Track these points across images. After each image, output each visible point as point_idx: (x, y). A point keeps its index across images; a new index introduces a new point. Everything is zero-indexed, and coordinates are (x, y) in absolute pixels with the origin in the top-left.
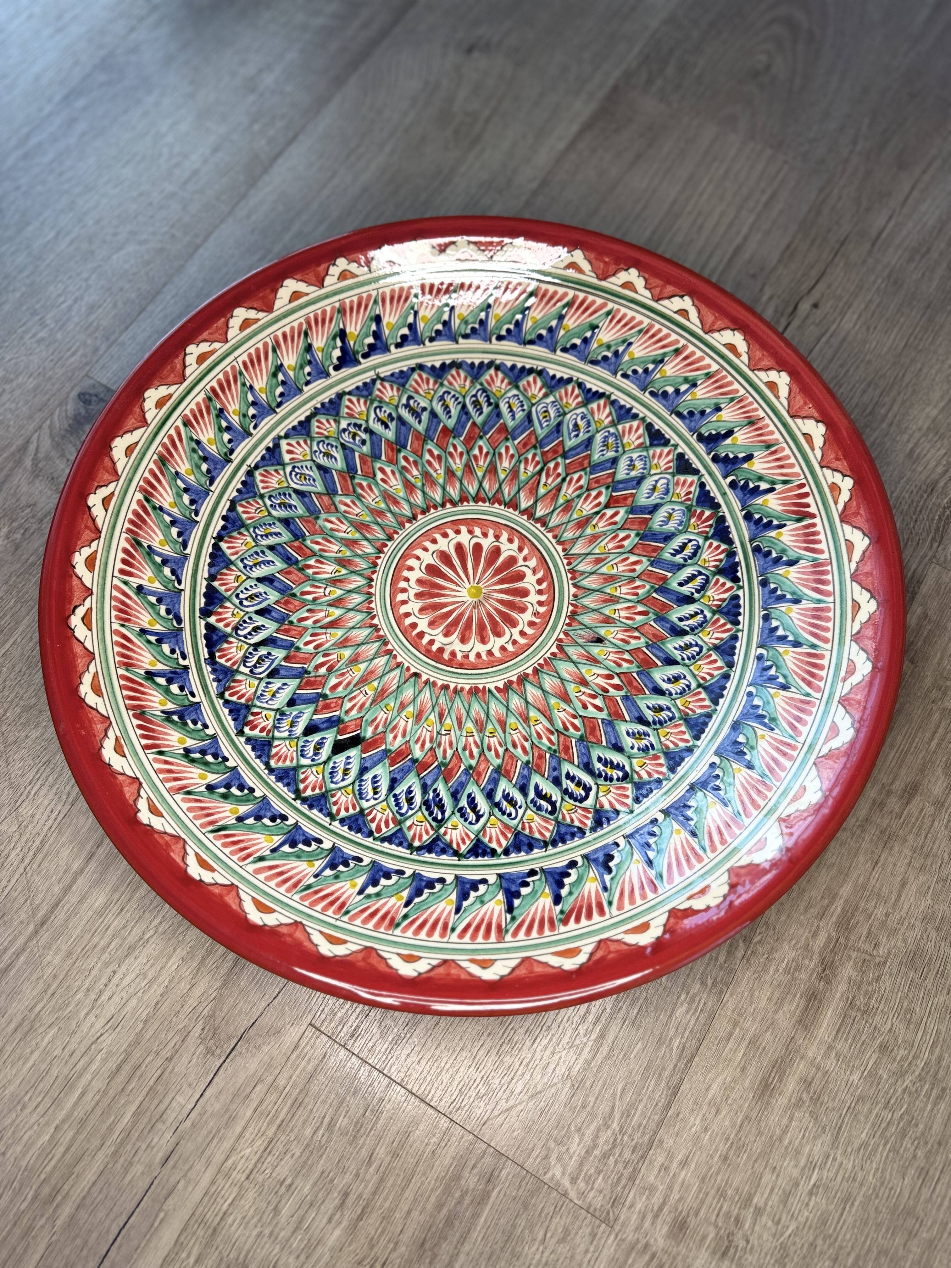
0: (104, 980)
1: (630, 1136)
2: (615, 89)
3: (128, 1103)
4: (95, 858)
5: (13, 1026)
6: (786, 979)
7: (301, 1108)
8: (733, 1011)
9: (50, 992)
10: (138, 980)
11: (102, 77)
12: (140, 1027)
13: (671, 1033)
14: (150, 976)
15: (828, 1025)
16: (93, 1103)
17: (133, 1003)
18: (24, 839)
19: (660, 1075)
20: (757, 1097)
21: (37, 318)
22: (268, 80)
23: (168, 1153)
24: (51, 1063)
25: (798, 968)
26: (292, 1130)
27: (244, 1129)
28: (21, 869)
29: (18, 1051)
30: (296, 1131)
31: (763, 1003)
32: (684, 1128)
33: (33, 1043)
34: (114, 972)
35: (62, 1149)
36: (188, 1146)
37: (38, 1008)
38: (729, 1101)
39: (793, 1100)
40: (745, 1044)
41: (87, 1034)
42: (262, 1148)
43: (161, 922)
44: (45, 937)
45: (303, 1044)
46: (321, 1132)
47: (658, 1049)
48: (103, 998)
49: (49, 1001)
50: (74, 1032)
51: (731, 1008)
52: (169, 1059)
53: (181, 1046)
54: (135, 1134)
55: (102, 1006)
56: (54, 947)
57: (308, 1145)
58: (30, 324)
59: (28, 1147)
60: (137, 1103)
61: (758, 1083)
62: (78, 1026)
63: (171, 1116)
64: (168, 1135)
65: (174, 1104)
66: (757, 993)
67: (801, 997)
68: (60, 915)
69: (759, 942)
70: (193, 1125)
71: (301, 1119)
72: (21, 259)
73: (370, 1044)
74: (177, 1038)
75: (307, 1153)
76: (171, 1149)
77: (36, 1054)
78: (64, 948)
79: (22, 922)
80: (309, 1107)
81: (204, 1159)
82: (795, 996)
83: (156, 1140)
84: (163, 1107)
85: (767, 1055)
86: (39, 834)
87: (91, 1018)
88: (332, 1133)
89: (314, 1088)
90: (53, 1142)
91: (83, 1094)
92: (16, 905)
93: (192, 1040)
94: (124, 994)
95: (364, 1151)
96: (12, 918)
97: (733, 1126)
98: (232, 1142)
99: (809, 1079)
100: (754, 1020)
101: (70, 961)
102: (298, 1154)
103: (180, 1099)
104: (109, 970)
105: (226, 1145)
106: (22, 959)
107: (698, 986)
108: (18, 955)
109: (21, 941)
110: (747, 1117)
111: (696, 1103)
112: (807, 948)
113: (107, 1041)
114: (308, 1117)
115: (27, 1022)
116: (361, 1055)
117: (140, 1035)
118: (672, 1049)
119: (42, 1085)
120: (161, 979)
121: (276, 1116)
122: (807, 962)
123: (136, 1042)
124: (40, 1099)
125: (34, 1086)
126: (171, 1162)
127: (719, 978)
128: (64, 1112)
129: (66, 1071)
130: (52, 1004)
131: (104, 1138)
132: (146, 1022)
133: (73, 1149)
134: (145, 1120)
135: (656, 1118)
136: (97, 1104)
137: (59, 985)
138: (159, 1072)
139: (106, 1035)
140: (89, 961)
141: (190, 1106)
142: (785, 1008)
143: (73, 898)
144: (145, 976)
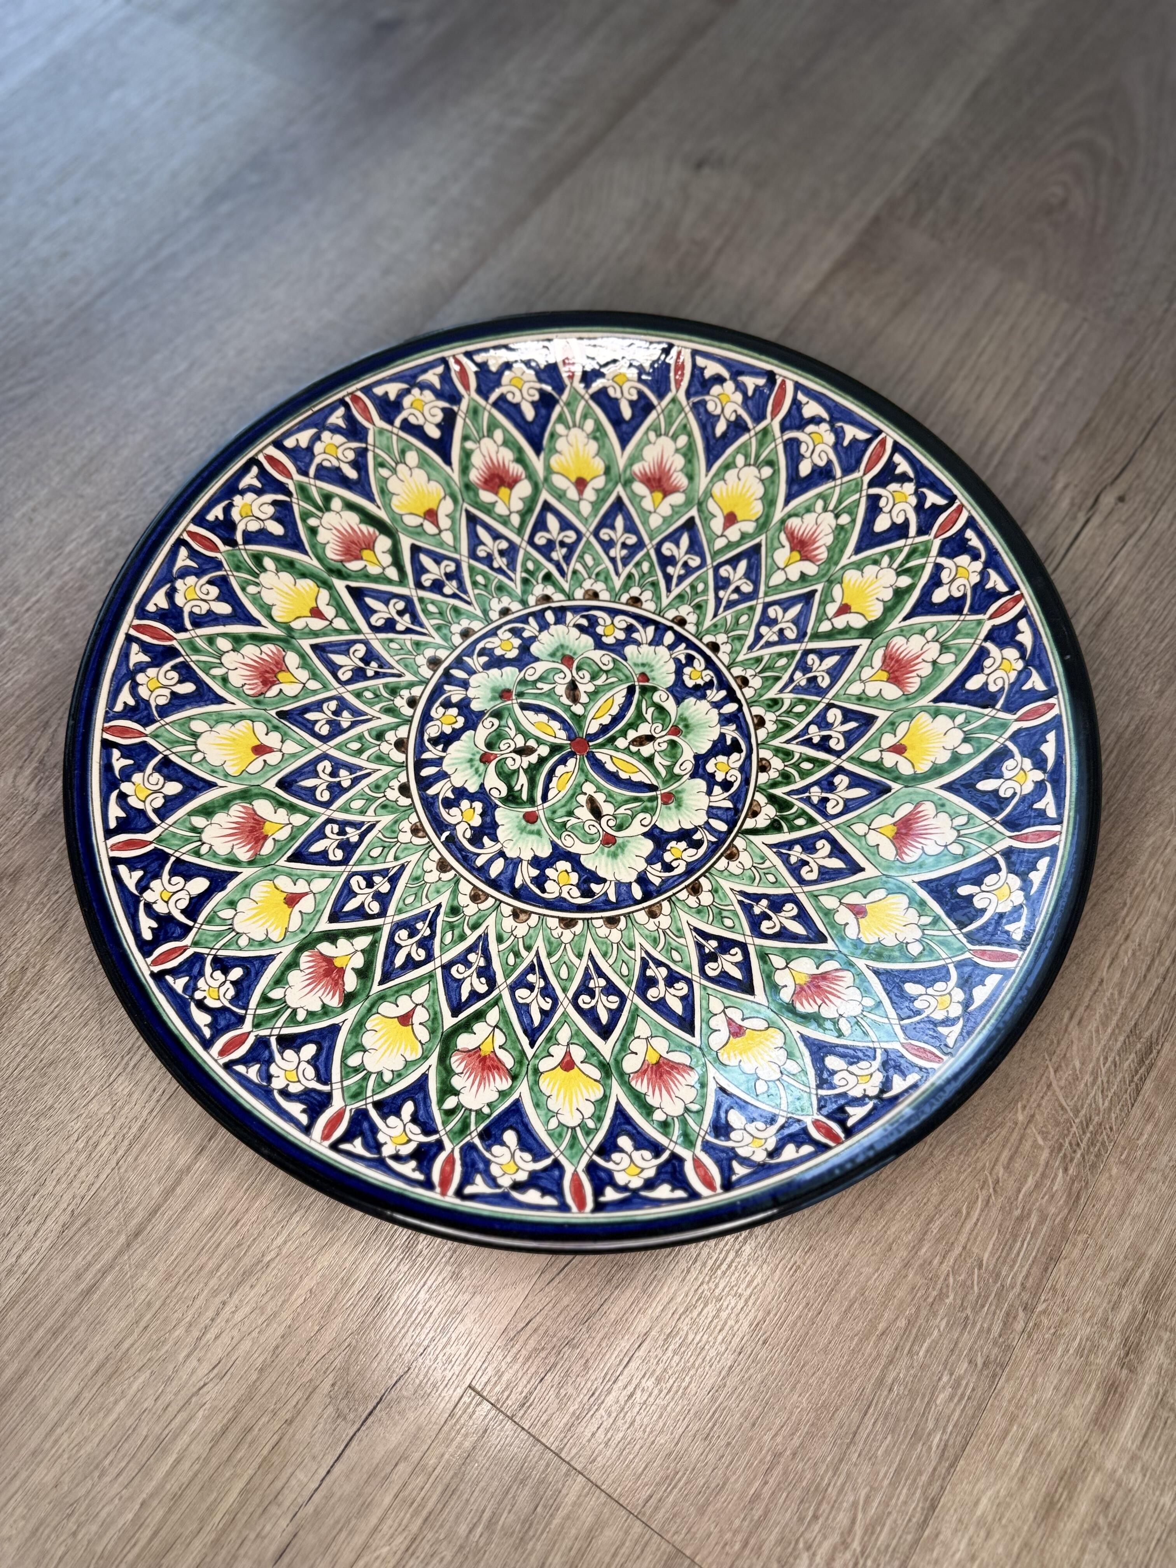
0: (210, 1314)
1: (874, 1560)
2: (876, 220)
3: (234, 1476)
4: (206, 1153)
5: (93, 1366)
6: (1077, 1363)
7: (455, 1497)
8: (1010, 1401)
9: (143, 1324)
10: (253, 1316)
11: (254, 178)
12: (254, 1377)
13: (930, 1425)
14: (269, 1312)
15: (1132, 1428)
16: (191, 1474)
17: (246, 1345)
18: (118, 1124)
19: (915, 1480)
20: (1039, 1519)
21: (161, 468)
22: (455, 190)
23: (283, 1546)
24: (139, 1418)
25: (1094, 1348)
26: (441, 1526)
27: (382, 1520)
28: (113, 1163)
29: (99, 1400)
30: (447, 1526)
31: (1049, 1394)
32: (945, 1553)
33: (118, 1390)
34: (224, 1303)
35: (148, 1533)
36: (309, 1539)
37: (126, 1345)
38: (1004, 1521)
39: (1086, 1526)
40: (1023, 1447)
41: (187, 1382)
42: (403, 1547)
43: (285, 1242)
44: (139, 1251)
45: (458, 1412)
46: (479, 1530)
47: (912, 1446)
48: (208, 1336)
49: (140, 1336)
50: (170, 1379)
51: (1008, 1396)
52: (289, 1422)
53: (304, 1406)
54: (242, 1518)
55: (208, 1346)
56: (150, 1266)
57: (461, 1547)
58: (151, 475)
59: (105, 1526)
60: (246, 1478)
61: (1040, 1499)
62: (176, 1371)
63: (288, 1498)
64: (283, 1523)
65: (293, 1482)
66: (1040, 1380)
67: (1098, 1388)
68: (159, 1226)
69: (1044, 1312)
70: (316, 1512)
71: (454, 1513)
72: (145, 394)
73: (544, 1418)
74: (299, 1394)
75: (460, 1558)
76: (287, 1541)
77: (122, 1404)
78: (162, 1268)
79: (111, 1231)
80: (465, 1496)
81: (328, 1558)
82: (1090, 1385)
83: (268, 1528)
84: (278, 1484)
85: (1052, 1462)
86: (136, 1118)
87: (193, 1362)
88: (493, 1533)
89: (473, 1470)
90: (138, 1523)
91: (178, 1462)
92: (105, 1208)
93: (318, 1399)
94: (235, 1332)
95: (533, 1558)
96: (98, 1226)
97: (1008, 1555)
98: (364, 1537)
99: (1107, 1498)
100: (1037, 1414)
101: (169, 1286)
102: (449, 1558)
103: (301, 1475)
104: (218, 1300)
105: (358, 1540)
106: (109, 1279)
107: (966, 1365)
108: (104, 1273)
109: (108, 1256)
110: (1026, 1545)
111: (960, 1521)
112: (1105, 1323)
113: (212, 1392)
114: (463, 1509)
115: (111, 1362)
116: (533, 1431)
117: (253, 1388)
118: (930, 1448)
119: (126, 1446)
120: (284, 1315)
121: (422, 1505)
122: (1105, 1342)
123: (249, 1397)
124: (123, 1464)
125: (117, 1447)
126: (286, 1559)
127: (993, 1357)
128: (154, 1483)
129: (157, 1429)
130: (144, 1339)
131: (203, 1522)
132: (261, 1370)
133: (163, 1533)
134: (256, 1500)
135: (909, 1537)
136: (196, 1475)
137: (154, 1316)
138: (276, 1437)
139: (210, 1385)
140: (193, 1286)
141: (314, 1486)
142: (1077, 1402)
143: (176, 1204)
144: (263, 1310)
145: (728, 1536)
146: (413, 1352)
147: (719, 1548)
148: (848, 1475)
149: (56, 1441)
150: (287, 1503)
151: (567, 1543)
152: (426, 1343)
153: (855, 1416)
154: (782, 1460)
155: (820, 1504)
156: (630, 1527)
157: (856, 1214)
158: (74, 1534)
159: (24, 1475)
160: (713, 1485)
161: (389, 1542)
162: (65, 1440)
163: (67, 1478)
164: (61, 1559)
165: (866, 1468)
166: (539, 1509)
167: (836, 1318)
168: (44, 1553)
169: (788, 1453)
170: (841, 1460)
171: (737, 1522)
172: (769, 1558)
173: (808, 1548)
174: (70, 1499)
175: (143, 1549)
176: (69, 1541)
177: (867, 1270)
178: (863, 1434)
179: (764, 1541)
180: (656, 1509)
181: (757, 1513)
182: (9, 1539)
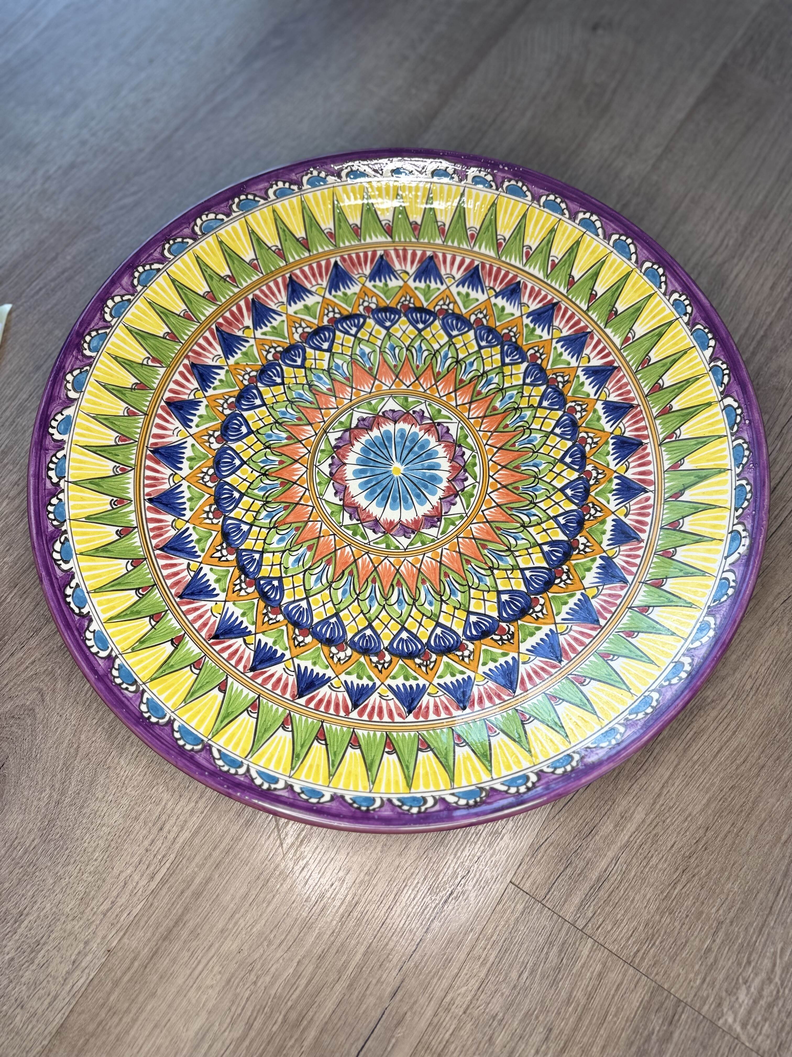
145: (691, 976)
146: (471, 860)
147: (685, 984)
148: (768, 934)
149: (236, 923)
150: (395, 960)
151: (585, 982)
152: (479, 854)
153: (771, 896)
154: (724, 926)
155: (750, 954)
156: (626, 971)
157: (761, 764)
158: (255, 983)
159: (217, 945)
160: (679, 943)
161: (467, 983)
162: (242, 923)
163: (246, 947)
164: (248, 999)
165: (780, 930)
166: (564, 961)
167: (753, 833)
168: (236, 996)
169: (728, 921)
170: (763, 926)
171: (697, 967)
172: (720, 988)
173: (745, 982)
174: (250, 960)
175: (302, 992)
176: (252, 987)
177: (772, 801)
178: (776, 909)
179: (716, 979)
180: (643, 959)
181: (711, 960)
182: (212, 986)
